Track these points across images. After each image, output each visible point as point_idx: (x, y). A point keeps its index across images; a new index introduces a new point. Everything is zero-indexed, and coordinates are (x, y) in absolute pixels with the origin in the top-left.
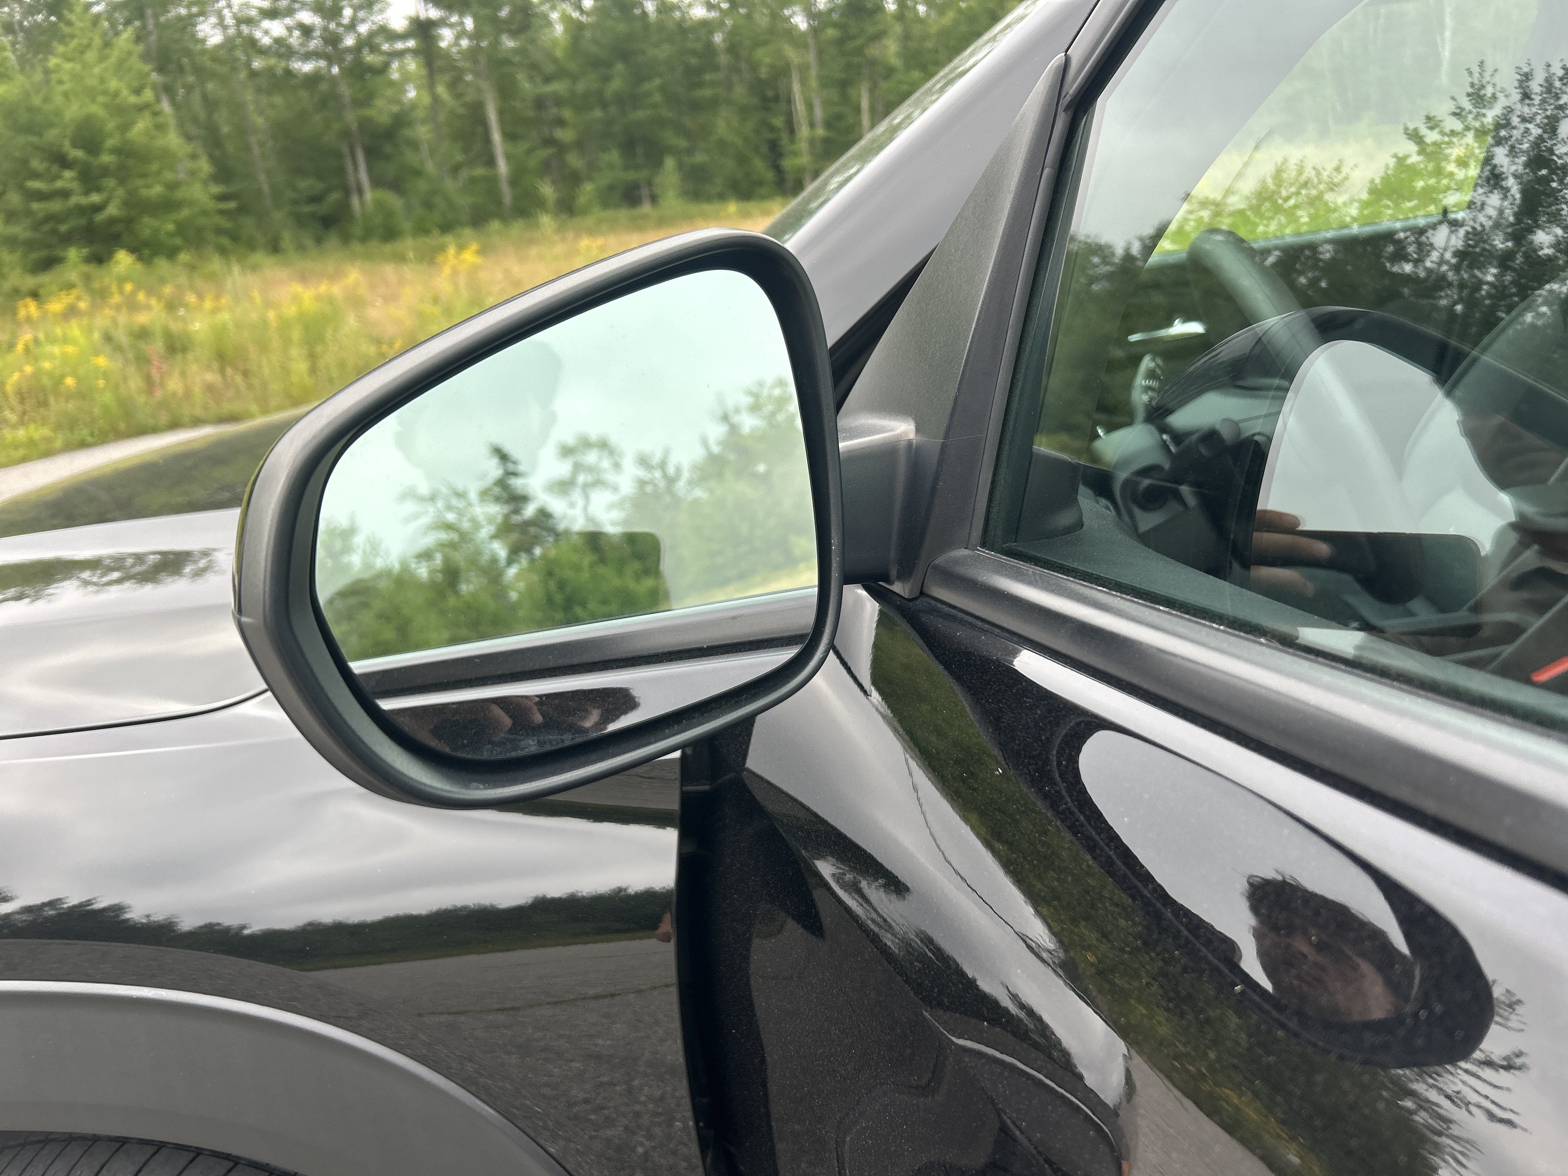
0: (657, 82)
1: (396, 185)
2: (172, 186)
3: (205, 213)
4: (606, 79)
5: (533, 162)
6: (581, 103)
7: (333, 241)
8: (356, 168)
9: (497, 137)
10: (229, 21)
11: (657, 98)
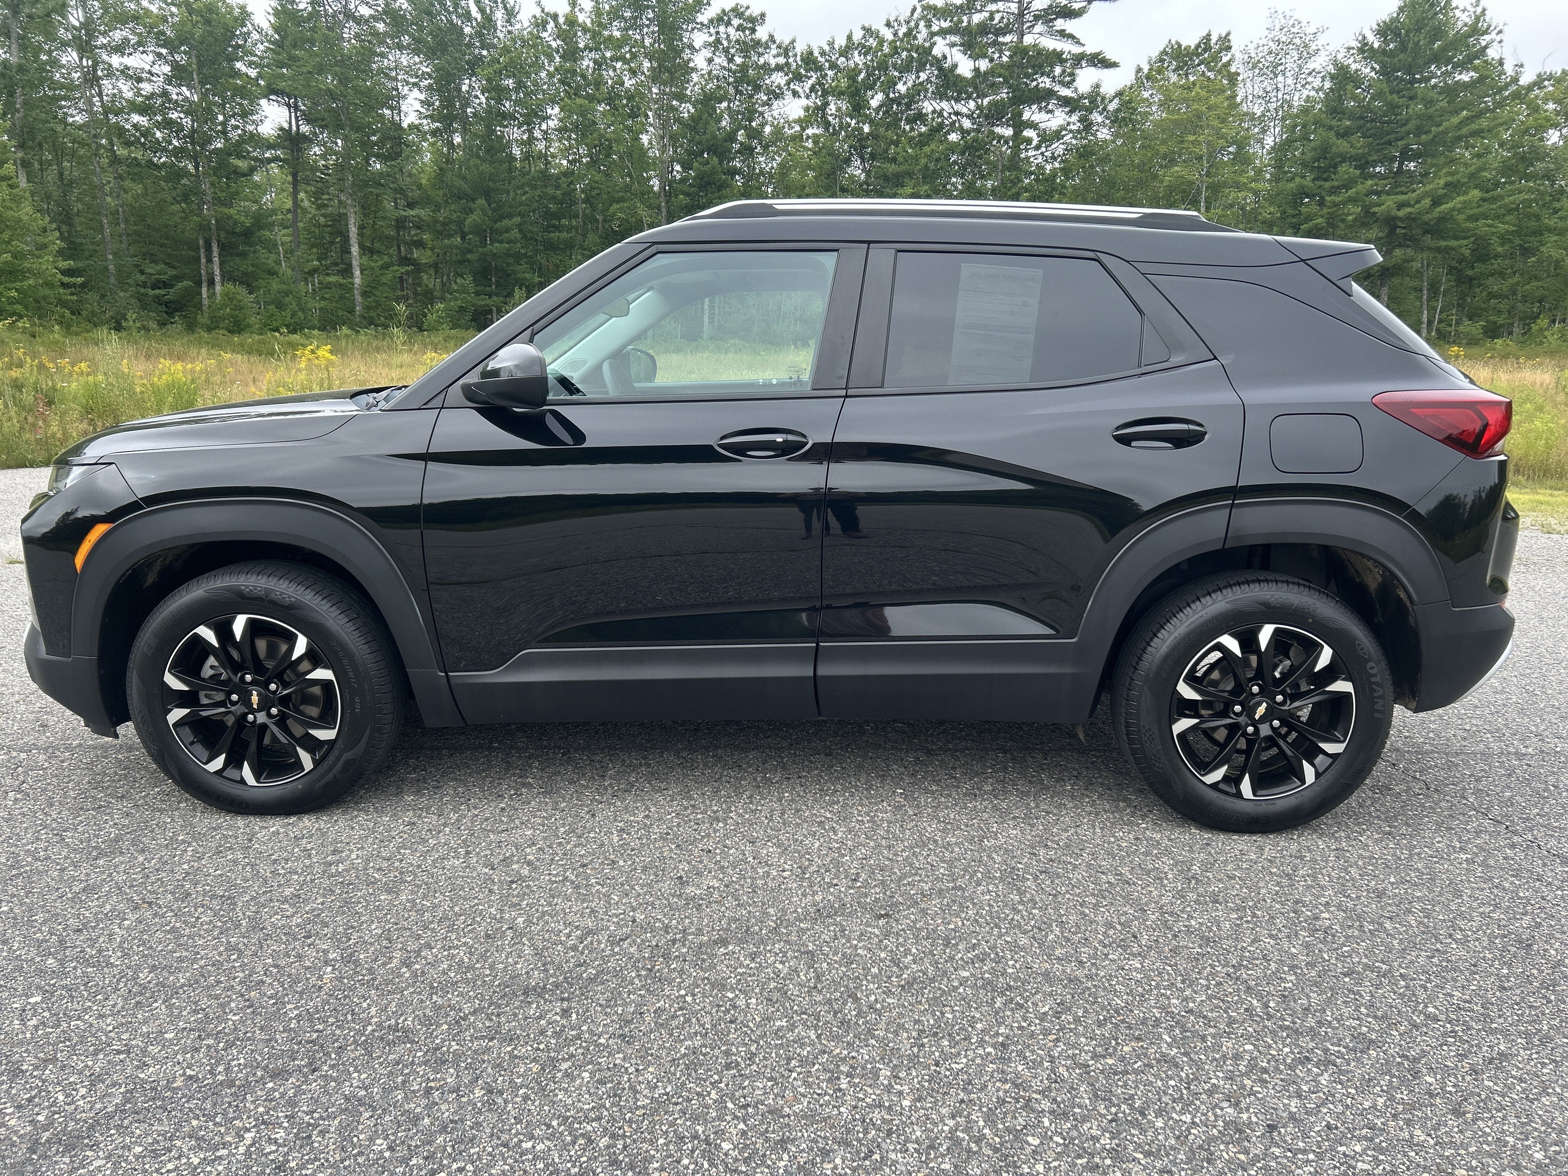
0: (517, 220)
1: (248, 281)
2: (18, 255)
3: (48, 284)
4: (470, 211)
5: (388, 277)
6: (442, 230)
7: (178, 325)
8: (209, 260)
9: (355, 250)
10: (97, 108)
11: (515, 234)
